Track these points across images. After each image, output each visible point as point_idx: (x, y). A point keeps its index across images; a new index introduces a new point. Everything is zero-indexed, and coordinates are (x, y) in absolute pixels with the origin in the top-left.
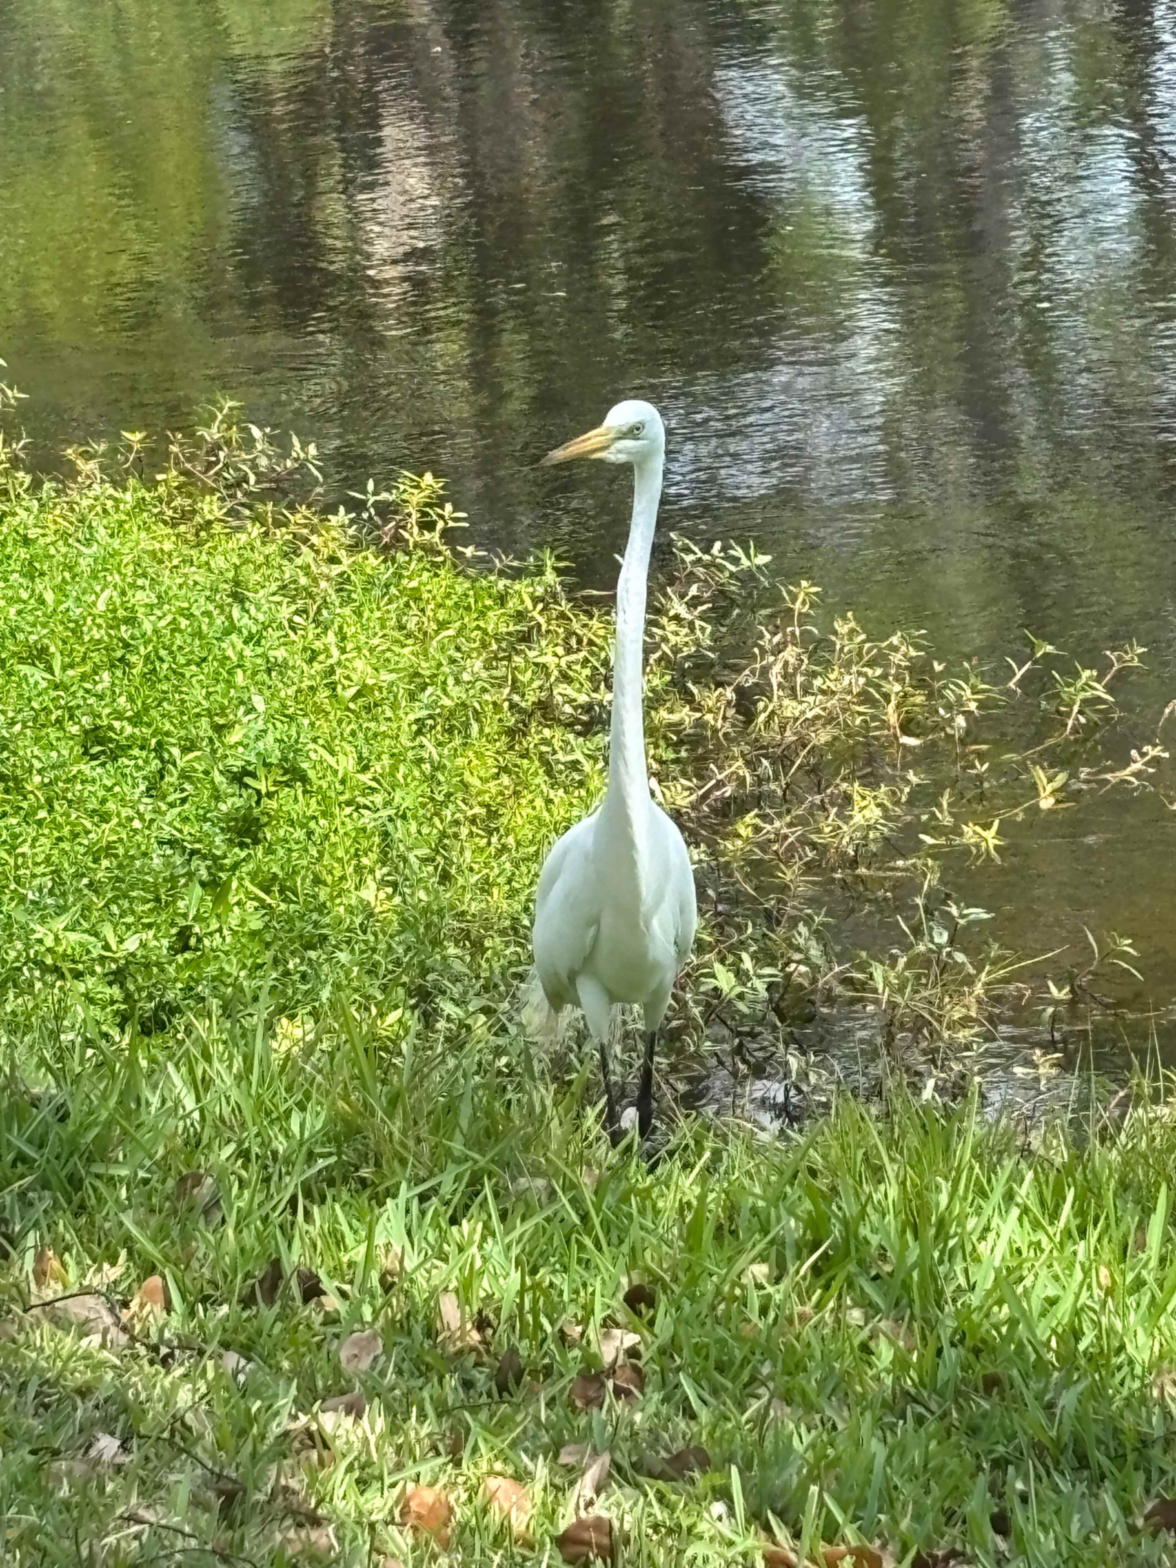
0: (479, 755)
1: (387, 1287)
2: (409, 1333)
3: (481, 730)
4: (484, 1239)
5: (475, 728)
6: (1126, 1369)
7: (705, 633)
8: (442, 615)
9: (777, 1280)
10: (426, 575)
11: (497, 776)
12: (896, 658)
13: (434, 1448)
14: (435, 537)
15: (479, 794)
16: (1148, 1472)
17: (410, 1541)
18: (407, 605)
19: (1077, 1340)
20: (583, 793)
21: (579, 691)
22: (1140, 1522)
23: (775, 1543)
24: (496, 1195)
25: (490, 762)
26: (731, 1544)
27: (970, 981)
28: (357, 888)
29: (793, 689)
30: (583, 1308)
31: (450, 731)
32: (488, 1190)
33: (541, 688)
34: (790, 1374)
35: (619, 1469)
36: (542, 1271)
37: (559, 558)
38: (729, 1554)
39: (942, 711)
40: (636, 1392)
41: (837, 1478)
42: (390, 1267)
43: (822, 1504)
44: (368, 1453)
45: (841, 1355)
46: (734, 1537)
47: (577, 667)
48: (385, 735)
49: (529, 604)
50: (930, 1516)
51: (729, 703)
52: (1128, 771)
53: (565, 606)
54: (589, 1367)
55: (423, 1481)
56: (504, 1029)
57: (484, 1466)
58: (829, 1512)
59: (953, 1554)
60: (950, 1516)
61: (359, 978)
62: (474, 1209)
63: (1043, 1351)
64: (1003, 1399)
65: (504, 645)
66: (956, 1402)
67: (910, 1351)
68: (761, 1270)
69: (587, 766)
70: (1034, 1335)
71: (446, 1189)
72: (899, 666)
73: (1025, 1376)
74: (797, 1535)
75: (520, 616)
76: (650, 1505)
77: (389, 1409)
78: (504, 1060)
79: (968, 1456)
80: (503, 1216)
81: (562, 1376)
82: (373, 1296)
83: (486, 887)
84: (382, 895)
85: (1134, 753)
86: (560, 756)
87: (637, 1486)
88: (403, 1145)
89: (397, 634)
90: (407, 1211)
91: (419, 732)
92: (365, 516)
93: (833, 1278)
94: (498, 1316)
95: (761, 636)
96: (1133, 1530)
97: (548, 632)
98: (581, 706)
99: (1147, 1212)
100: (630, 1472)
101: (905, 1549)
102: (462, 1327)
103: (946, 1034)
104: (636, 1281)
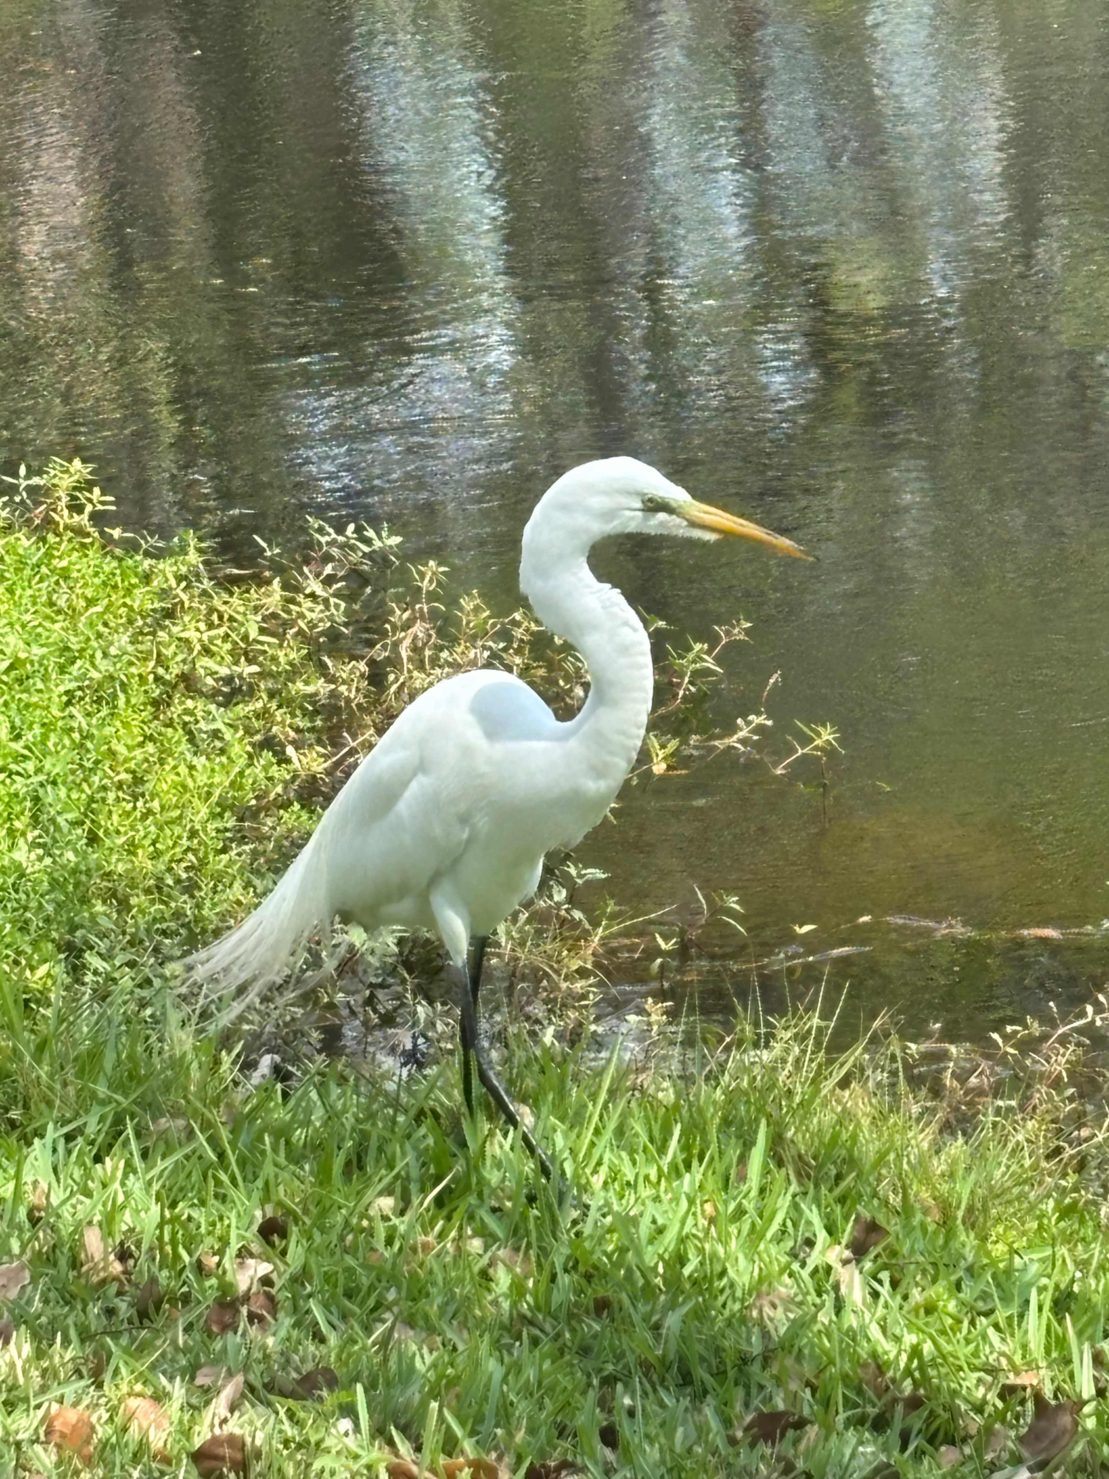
0: (126, 725)
1: (34, 1221)
2: (55, 1265)
3: (128, 701)
4: (125, 1176)
5: (122, 697)
6: (728, 1292)
7: (339, 610)
8: (89, 593)
9: (402, 1213)
10: (76, 554)
11: (141, 745)
12: (518, 633)
13: (78, 1372)
14: (83, 519)
15: (125, 761)
16: (747, 1387)
17: (54, 1458)
18: (57, 583)
19: (683, 1265)
20: (224, 759)
21: (220, 664)
22: (739, 1434)
23: (397, 1454)
24: (138, 1135)
25: (136, 731)
26: (356, 1457)
27: (586, 935)
28: (10, 851)
29: (422, 661)
30: (220, 1239)
31: (99, 701)
32: (130, 1131)
33: (184, 661)
34: (414, 1300)
35: (252, 1389)
36: (181, 1205)
37: (201, 539)
38: (355, 1467)
39: (561, 683)
40: (269, 1318)
41: (458, 1396)
42: (36, 1202)
43: (441, 1419)
44: (16, 1378)
45: (461, 1281)
46: (360, 1451)
47: (219, 642)
48: (36, 706)
49: (173, 582)
50: (543, 1430)
51: (362, 675)
52: (735, 738)
53: (207, 584)
54: (224, 1294)
55: (68, 1401)
56: (148, 982)
57: (125, 1389)
58: (449, 1428)
59: (565, 1465)
60: (562, 1431)
61: (11, 933)
62: (116, 1148)
63: (650, 1275)
64: (613, 1320)
65: (149, 620)
66: (569, 1324)
67: (526, 1278)
68: (387, 1203)
69: (228, 734)
70: (642, 1261)
71: (91, 1129)
72: (522, 640)
73: (633, 1299)
74: (418, 1449)
75: (164, 593)
76: (282, 1422)
77: (36, 1336)
78: (149, 1011)
79: (579, 1374)
80: (145, 1155)
81: (199, 1302)
82: (21, 1230)
83: (131, 848)
84: (33, 856)
85: (739, 721)
86: (202, 725)
87: (269, 1404)
88: (51, 1088)
89: (48, 611)
90: (55, 1150)
91: (69, 703)
92: (17, 499)
93: (455, 1210)
94: (138, 1247)
95: (392, 612)
96: (732, 1441)
97: (190, 608)
98: (221, 679)
99: (748, 1145)
100: (262, 1392)
101: (519, 1459)
102: (105, 1259)
103: (564, 985)
104: (269, 1214)
